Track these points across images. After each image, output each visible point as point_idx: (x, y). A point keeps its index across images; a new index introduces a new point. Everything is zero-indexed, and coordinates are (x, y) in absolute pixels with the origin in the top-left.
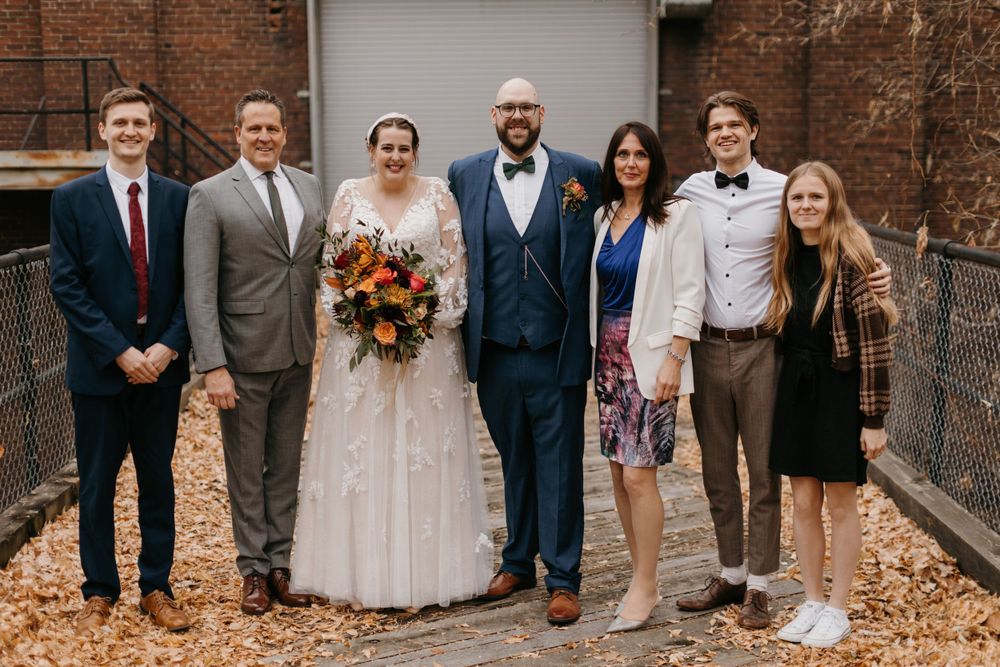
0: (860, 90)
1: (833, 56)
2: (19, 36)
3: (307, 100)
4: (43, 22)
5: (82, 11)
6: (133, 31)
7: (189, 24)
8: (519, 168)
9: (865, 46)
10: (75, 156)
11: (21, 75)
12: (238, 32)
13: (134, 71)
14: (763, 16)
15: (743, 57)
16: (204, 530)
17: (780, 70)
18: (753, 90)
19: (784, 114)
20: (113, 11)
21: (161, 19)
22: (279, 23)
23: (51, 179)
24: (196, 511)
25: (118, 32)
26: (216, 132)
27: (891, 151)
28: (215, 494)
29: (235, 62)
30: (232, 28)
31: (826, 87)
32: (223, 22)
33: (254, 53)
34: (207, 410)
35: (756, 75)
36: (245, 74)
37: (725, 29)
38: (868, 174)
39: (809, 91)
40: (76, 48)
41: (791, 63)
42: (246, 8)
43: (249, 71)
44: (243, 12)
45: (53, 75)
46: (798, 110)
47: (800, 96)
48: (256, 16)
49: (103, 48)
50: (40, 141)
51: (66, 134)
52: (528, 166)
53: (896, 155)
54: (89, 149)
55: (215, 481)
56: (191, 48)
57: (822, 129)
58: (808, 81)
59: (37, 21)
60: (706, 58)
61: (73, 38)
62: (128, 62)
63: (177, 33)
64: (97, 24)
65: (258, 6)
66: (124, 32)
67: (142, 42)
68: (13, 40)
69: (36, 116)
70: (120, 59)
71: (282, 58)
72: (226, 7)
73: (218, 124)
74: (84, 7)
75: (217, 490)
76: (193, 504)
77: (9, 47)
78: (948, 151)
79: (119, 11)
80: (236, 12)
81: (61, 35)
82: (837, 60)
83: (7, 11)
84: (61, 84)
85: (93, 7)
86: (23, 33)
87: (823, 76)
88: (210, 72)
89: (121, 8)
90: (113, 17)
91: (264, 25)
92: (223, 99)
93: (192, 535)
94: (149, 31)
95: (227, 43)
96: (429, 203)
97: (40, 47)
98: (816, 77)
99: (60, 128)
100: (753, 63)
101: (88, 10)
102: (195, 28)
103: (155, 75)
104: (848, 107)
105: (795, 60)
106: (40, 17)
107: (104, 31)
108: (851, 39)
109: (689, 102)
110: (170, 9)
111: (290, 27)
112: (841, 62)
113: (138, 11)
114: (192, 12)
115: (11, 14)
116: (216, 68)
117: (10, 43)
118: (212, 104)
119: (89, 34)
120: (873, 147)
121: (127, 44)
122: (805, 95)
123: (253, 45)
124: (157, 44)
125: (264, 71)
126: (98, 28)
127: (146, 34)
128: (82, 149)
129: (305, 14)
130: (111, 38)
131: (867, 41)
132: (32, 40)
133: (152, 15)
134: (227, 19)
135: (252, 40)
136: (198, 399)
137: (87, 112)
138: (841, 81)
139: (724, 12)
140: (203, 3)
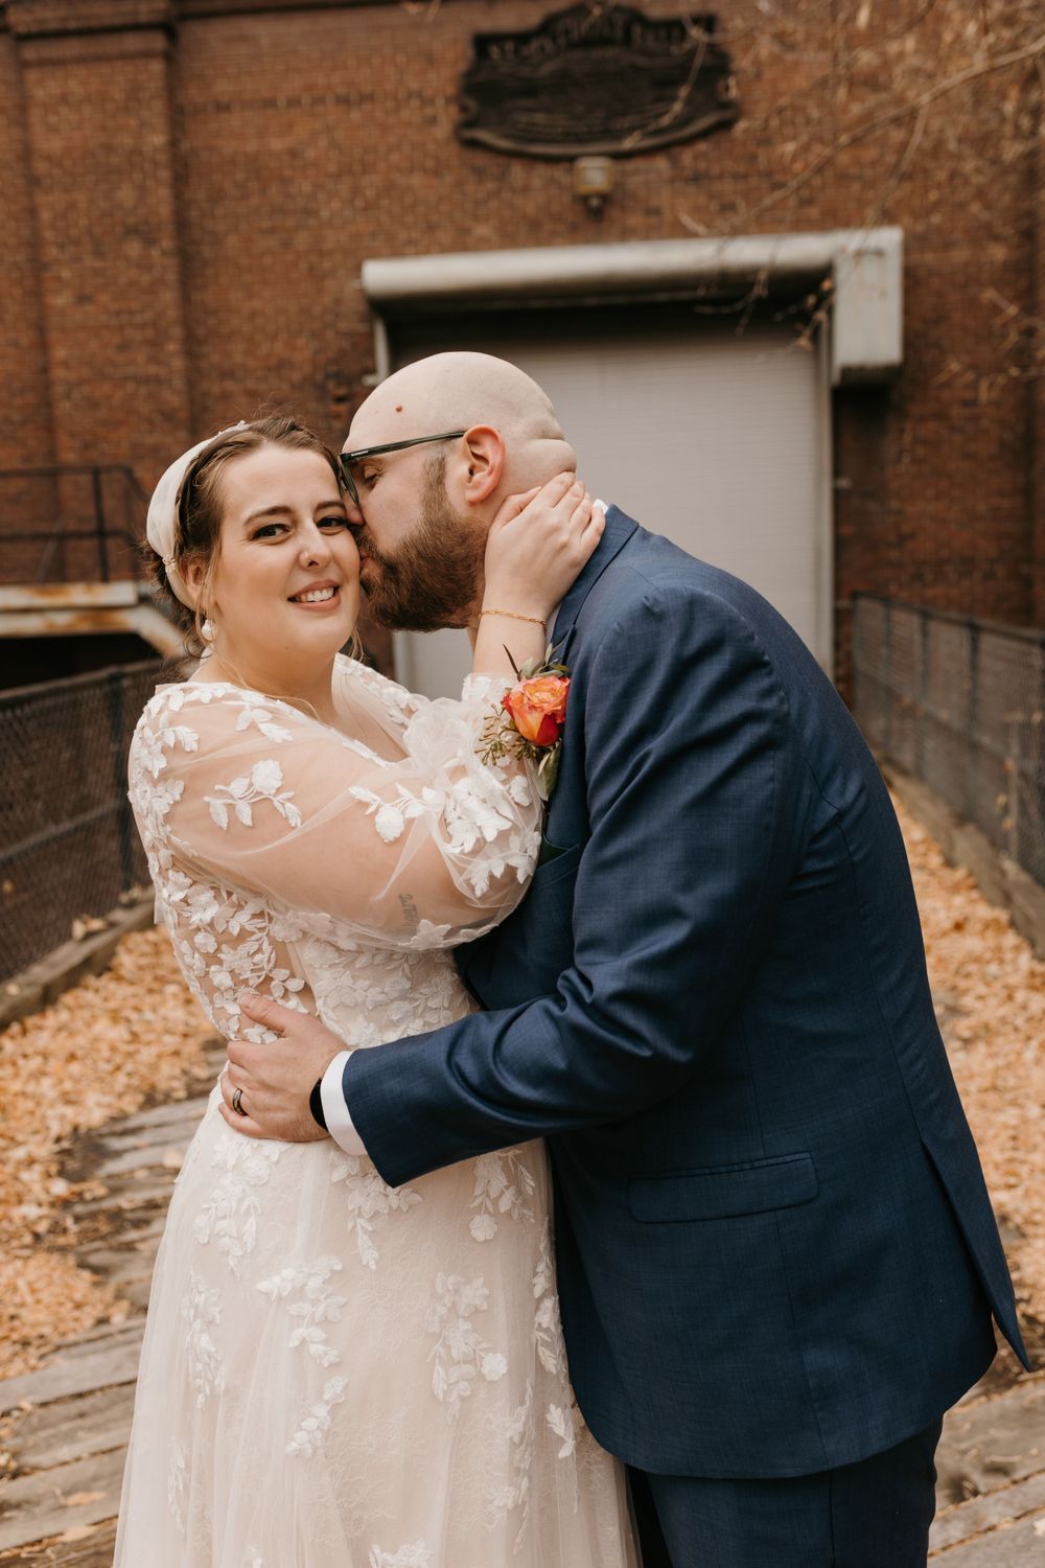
2: (30, 445)
4: (56, 424)
5: (103, 410)
6: (164, 433)
10: (89, 592)
11: (35, 493)
15: (945, 433)
17: (995, 449)
18: (958, 478)
19: (1001, 507)
20: (138, 410)
21: (201, 418)
22: (344, 415)
23: (62, 622)
25: (146, 434)
37: (918, 397)
39: (1035, 475)
40: (95, 457)
41: (1010, 438)
45: (71, 493)
46: (1020, 500)
47: (1022, 482)
48: (315, 407)
49: (129, 455)
51: (87, 565)
54: (105, 579)
58: (1031, 462)
60: (896, 436)
61: (93, 445)
64: (120, 427)
65: (319, 394)
66: (152, 433)
67: (174, 446)
68: (26, 450)
69: (52, 542)
74: (105, 405)
77: (19, 459)
79: (148, 408)
81: (77, 442)
83: (16, 416)
84: (80, 503)
85: (115, 404)
86: (34, 442)
89: (150, 405)
90: (138, 416)
91: (328, 418)
94: (185, 432)
97: (53, 458)
99: (82, 556)
101: (109, 409)
105: (1014, 436)
106: (52, 419)
107: (130, 432)
109: (873, 494)
110: (211, 403)
113: (170, 408)
115: (21, 419)
117: (21, 454)
119: (112, 439)
121: (157, 450)
122: (1030, 480)
126: (124, 431)
127: (180, 436)
130: (137, 440)
132: (47, 449)
133: (187, 411)
137: (101, 533)
139: (918, 376)
140: (250, 394)
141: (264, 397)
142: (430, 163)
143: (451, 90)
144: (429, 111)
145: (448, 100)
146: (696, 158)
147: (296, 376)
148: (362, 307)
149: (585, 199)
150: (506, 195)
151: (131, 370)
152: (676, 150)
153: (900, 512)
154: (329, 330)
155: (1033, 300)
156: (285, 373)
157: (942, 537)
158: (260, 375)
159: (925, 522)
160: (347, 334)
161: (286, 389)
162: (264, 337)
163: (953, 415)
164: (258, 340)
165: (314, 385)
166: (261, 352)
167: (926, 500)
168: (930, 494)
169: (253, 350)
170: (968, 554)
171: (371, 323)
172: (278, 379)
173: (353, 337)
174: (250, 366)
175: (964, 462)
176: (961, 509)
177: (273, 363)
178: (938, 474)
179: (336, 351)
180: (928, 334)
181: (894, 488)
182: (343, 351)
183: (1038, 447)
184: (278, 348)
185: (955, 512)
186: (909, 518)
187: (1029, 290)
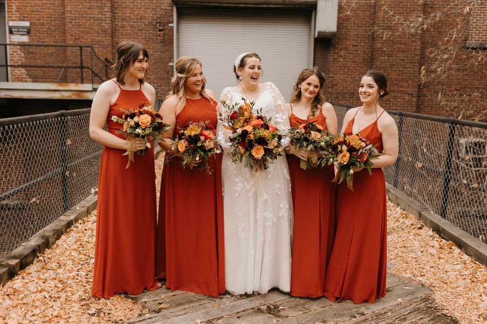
0: (394, 69)
1: (383, 55)
2: (57, 38)
4: (66, 32)
5: (83, 28)
6: (103, 37)
7: (126, 35)
9: (396, 51)
10: (76, 86)
11: (58, 53)
12: (145, 38)
13: (103, 53)
14: (355, 38)
15: (347, 54)
17: (362, 60)
18: (350, 68)
20: (95, 28)
21: (115, 32)
22: (162, 35)
23: (66, 95)
25: (97, 37)
27: (405, 94)
30: (143, 37)
31: (380, 67)
32: (140, 34)
33: (152, 47)
35: (352, 62)
37: (340, 43)
38: (395, 103)
40: (80, 43)
41: (366, 57)
42: (149, 29)
44: (148, 30)
45: (70, 53)
48: (153, 32)
49: (91, 43)
50: (64, 80)
51: (75, 78)
53: (406, 95)
54: (82, 83)
59: (64, 32)
60: (332, 54)
61: (79, 39)
62: (101, 49)
63: (120, 38)
64: (88, 33)
65: (154, 28)
66: (99, 37)
67: (106, 41)
68: (55, 39)
69: (63, 69)
70: (97, 48)
71: (163, 49)
72: (141, 28)
74: (83, 26)
77: (53, 42)
78: (426, 94)
79: (98, 28)
80: (145, 30)
81: (74, 38)
82: (385, 56)
83: (53, 27)
84: (73, 57)
85: (87, 26)
86: (59, 37)
87: (379, 63)
89: (98, 27)
90: (95, 31)
91: (156, 36)
94: (109, 37)
97: (65, 42)
98: (376, 63)
99: (73, 75)
100: (351, 57)
101: (85, 27)
103: (111, 55)
104: (388, 76)
105: (367, 56)
106: (65, 30)
107: (91, 36)
108: (391, 49)
110: (118, 28)
111: (166, 37)
112: (386, 58)
113: (105, 29)
114: (127, 30)
115: (54, 29)
117: (54, 40)
119: (85, 37)
120: (398, 92)
121: (100, 42)
123: (151, 44)
124: (113, 43)
126: (89, 35)
127: (108, 38)
128: (79, 83)
129: (173, 32)
130: (94, 39)
131: (397, 50)
132: (63, 39)
133: (110, 30)
134: (141, 33)
135: (151, 42)
137: (82, 67)
138: (387, 65)
139: (340, 36)
140: (131, 26)
141: (136, 28)
147: (147, 22)
151: (92, 16)
153: (333, 77)
154: (159, 8)
155: (375, 17)
156: (143, 21)
157: (345, 86)
158: (135, 20)
159: (340, 81)
160: (164, 10)
161: (143, 26)
162: (137, 8)
163: (350, 49)
164: (135, 9)
165: (152, 25)
166: (136, 13)
167: (341, 74)
168: (342, 73)
169: (133, 12)
170: (352, 91)
171: (173, 7)
172: (141, 22)
173: (166, 11)
174: (132, 17)
175: (353, 63)
176: (351, 78)
177: (139, 17)
178: (344, 67)
179: (160, 14)
180: (344, 24)
181: (331, 70)
182: (162, 15)
183: (374, 61)
184: (141, 12)
185: (349, 79)
186: (336, 79)
187: (374, 13)
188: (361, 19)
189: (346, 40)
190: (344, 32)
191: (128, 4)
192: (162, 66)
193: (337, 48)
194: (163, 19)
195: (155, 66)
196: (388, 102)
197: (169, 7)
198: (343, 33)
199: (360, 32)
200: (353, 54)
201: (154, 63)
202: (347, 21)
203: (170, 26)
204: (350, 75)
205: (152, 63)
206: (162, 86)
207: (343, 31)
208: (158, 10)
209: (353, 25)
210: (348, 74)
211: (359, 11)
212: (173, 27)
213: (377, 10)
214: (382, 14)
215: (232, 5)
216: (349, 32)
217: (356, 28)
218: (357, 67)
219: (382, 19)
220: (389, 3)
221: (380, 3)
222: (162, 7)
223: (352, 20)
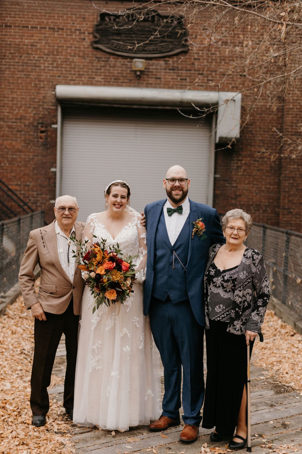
1: (292, 163)
3: (55, 173)
7: (3, 136)
8: (175, 211)
12: (25, 141)
14: (261, 144)
15: (252, 162)
16: (22, 373)
17: (269, 169)
18: (256, 177)
19: (269, 188)
22: (44, 138)
24: (17, 364)
26: (12, 185)
28: (24, 356)
29: (23, 154)
30: (23, 139)
31: (289, 177)
32: (18, 136)
33: (32, 150)
34: (15, 315)
35: (258, 170)
36: (27, 159)
37: (244, 149)
39: (281, 178)
41: (273, 165)
42: (29, 130)
43: (29, 158)
44: (28, 132)
46: (276, 187)
47: (277, 180)
48: (33, 134)
52: (179, 210)
55: (23, 349)
56: (3, 147)
57: (287, 196)
58: (280, 174)
60: (236, 161)
65: (35, 129)
71: (44, 153)
72: (20, 129)
73: (14, 182)
75: (24, 354)
76: (15, 360)
80: (25, 132)
82: (294, 165)
87: (288, 172)
88: (11, 158)
91: (37, 138)
92: (16, 170)
93: (17, 376)
95: (19, 145)
96: (133, 224)
98: (285, 172)
100: (256, 165)
102: (5, 138)
105: (275, 164)
109: (228, 181)
111: (49, 139)
112: (296, 166)
114: (4, 131)
116: (14, 156)
118: (11, 172)
122: (279, 180)
123: (31, 147)
125: (36, 158)
129: (56, 134)
134: (20, 135)
135: (31, 145)
136: (10, 310)
138: (296, 174)
139: (244, 142)
140: (10, 127)
141: (14, 128)
142: (81, 54)
143: (91, 30)
144: (82, 37)
145: (89, 33)
146: (173, 62)
147: (27, 122)
148: (54, 101)
149: (135, 71)
150: (108, 68)
152: (167, 59)
153: (236, 187)
154: (41, 107)
155: (283, 121)
156: (23, 121)
157: (250, 197)
158: (14, 120)
159: (244, 191)
160: (47, 109)
161: (23, 126)
162: (17, 107)
163: (255, 156)
164: (14, 108)
165: (33, 126)
166: (15, 113)
167: (245, 184)
168: (247, 182)
169: (12, 111)
170: (258, 203)
171: (57, 106)
172: (20, 123)
173: (49, 110)
174: (10, 117)
175: (258, 172)
176: (257, 188)
177: (19, 117)
178: (249, 175)
179: (42, 114)
180: (248, 128)
181: (235, 179)
182: (45, 115)
183: (283, 169)
184: (21, 111)
185: (255, 189)
186: (239, 190)
187: (282, 117)
188: (268, 123)
189: (251, 146)
190: (249, 137)
191: (6, 102)
192: (43, 172)
193: (241, 155)
194: (45, 119)
195: (35, 172)
196: (298, 216)
197: (53, 106)
198: (247, 138)
199: (267, 137)
200: (259, 161)
201: (34, 169)
202: (251, 125)
203: (54, 128)
204: (255, 185)
205: (31, 169)
206: (42, 194)
207: (247, 136)
208: (41, 109)
209: (258, 129)
210: (253, 184)
211: (265, 114)
212: (56, 129)
213: (285, 113)
214: (290, 118)
215: (124, 106)
216: (254, 137)
217: (262, 133)
218: (263, 176)
219: (290, 124)
220: (298, 107)
221: (288, 107)
222: (45, 107)
223: (258, 124)
